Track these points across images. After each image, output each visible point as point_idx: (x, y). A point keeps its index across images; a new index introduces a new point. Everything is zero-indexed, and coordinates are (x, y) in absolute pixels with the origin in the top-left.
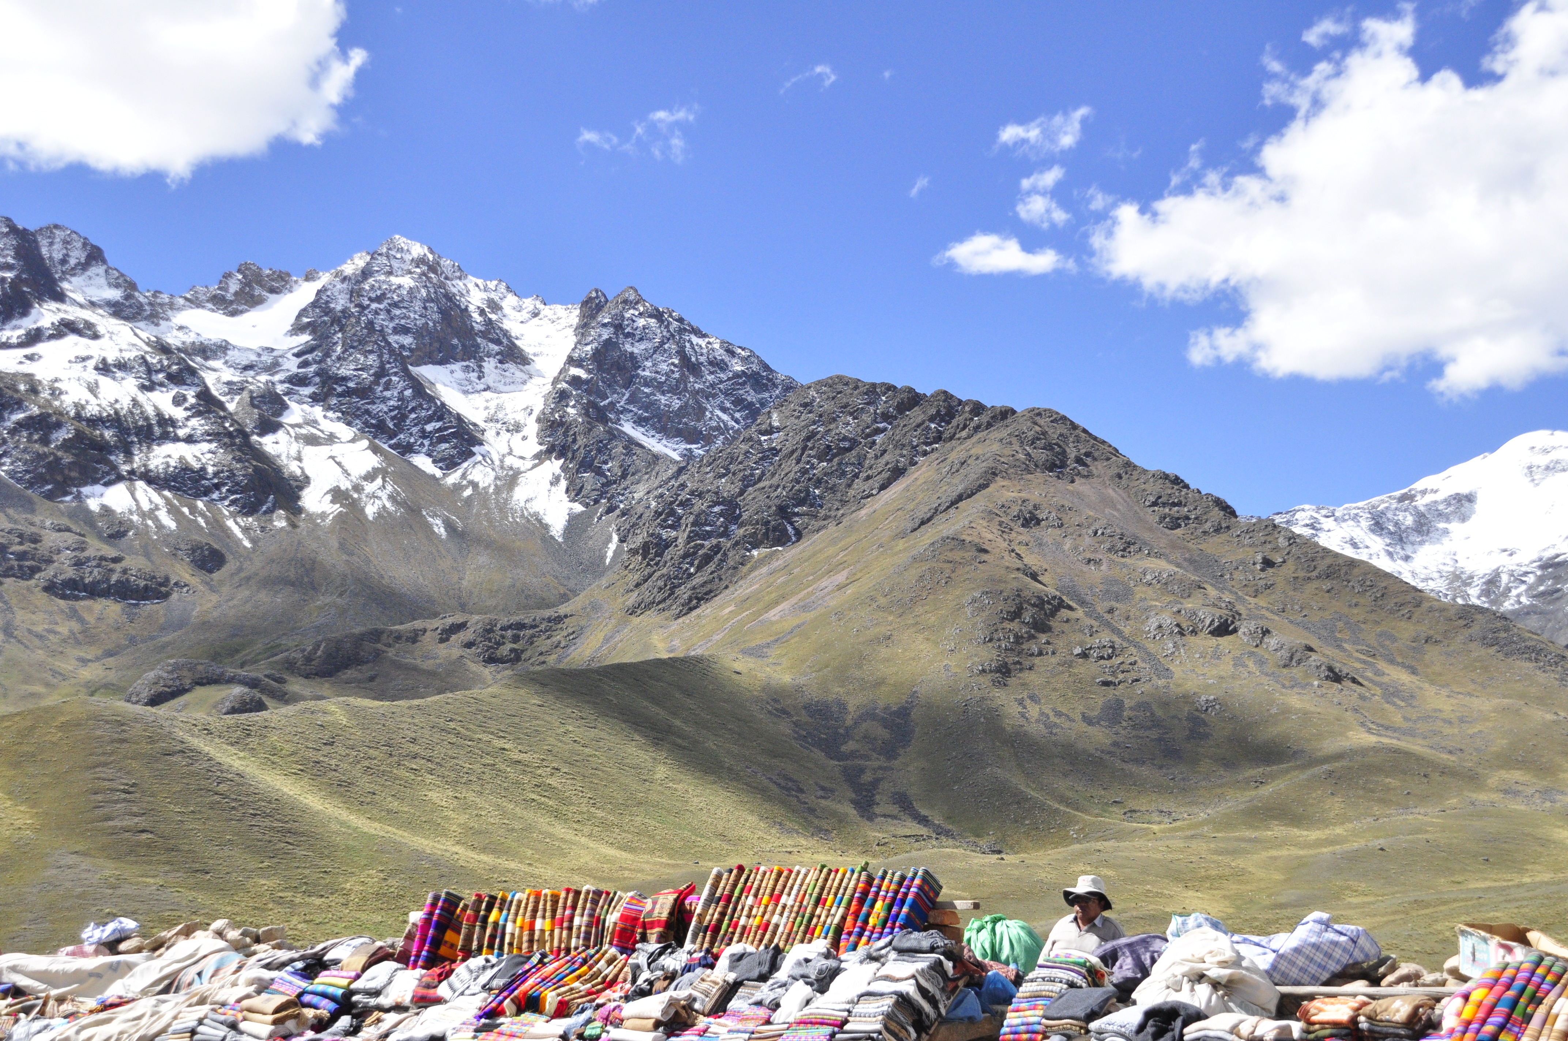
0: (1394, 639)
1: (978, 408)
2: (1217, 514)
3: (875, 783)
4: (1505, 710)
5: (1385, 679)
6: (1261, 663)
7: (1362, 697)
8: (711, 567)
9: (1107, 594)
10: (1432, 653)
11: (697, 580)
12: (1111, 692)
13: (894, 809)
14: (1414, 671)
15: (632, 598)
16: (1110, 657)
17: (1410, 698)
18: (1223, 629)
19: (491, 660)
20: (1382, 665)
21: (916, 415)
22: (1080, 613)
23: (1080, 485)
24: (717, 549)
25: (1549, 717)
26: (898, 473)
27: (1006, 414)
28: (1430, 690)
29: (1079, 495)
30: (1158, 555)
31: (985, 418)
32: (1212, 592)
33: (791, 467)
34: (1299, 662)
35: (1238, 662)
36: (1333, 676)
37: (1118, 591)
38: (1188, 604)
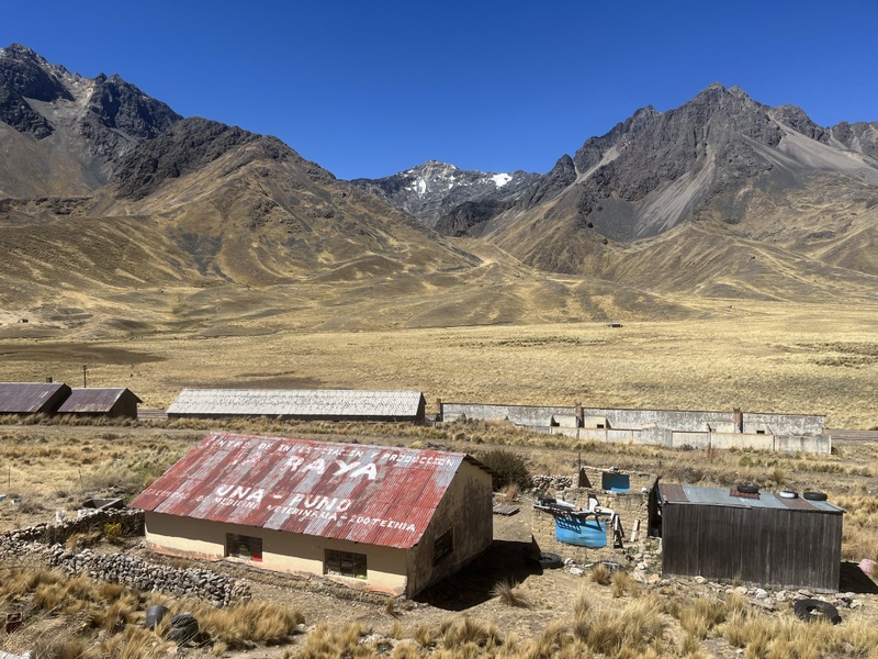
1: (249, 134)
2: (329, 177)
3: (207, 263)
4: (412, 246)
5: (378, 235)
6: (340, 227)
7: (371, 240)
8: (148, 183)
9: (291, 202)
10: (393, 226)
11: (143, 188)
12: (291, 235)
13: (214, 272)
14: (387, 233)
15: (117, 193)
16: (291, 224)
17: (385, 240)
18: (328, 216)
19: (58, 213)
20: (378, 231)
21: (227, 134)
22: (281, 208)
23: (284, 164)
24: (150, 177)
25: (424, 248)
26: (219, 155)
27: (258, 137)
28: (391, 239)
29: (283, 167)
30: (309, 190)
31: (250, 137)
32: (326, 203)
33: (179, 149)
34: (352, 228)
35: (333, 227)
36: (362, 233)
37: (295, 201)
38: (318, 207)
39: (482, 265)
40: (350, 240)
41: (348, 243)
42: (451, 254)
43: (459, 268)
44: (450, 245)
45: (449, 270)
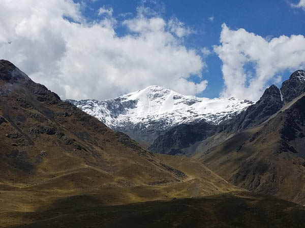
0: (98, 139)
2: (54, 98)
4: (123, 160)
5: (94, 150)
6: (60, 143)
7: (87, 154)
9: (19, 119)
10: (108, 145)
12: (15, 148)
14: (102, 149)
16: (16, 138)
17: (99, 155)
18: (51, 132)
20: (94, 146)
22: (9, 124)
25: (134, 163)
28: (105, 154)
30: (36, 109)
32: (50, 121)
34: (71, 144)
35: (54, 142)
36: (80, 148)
37: (22, 118)
38: (42, 124)
39: (185, 181)
40: (68, 154)
41: (66, 156)
42: (158, 169)
43: (164, 182)
44: (158, 161)
45: (154, 183)
